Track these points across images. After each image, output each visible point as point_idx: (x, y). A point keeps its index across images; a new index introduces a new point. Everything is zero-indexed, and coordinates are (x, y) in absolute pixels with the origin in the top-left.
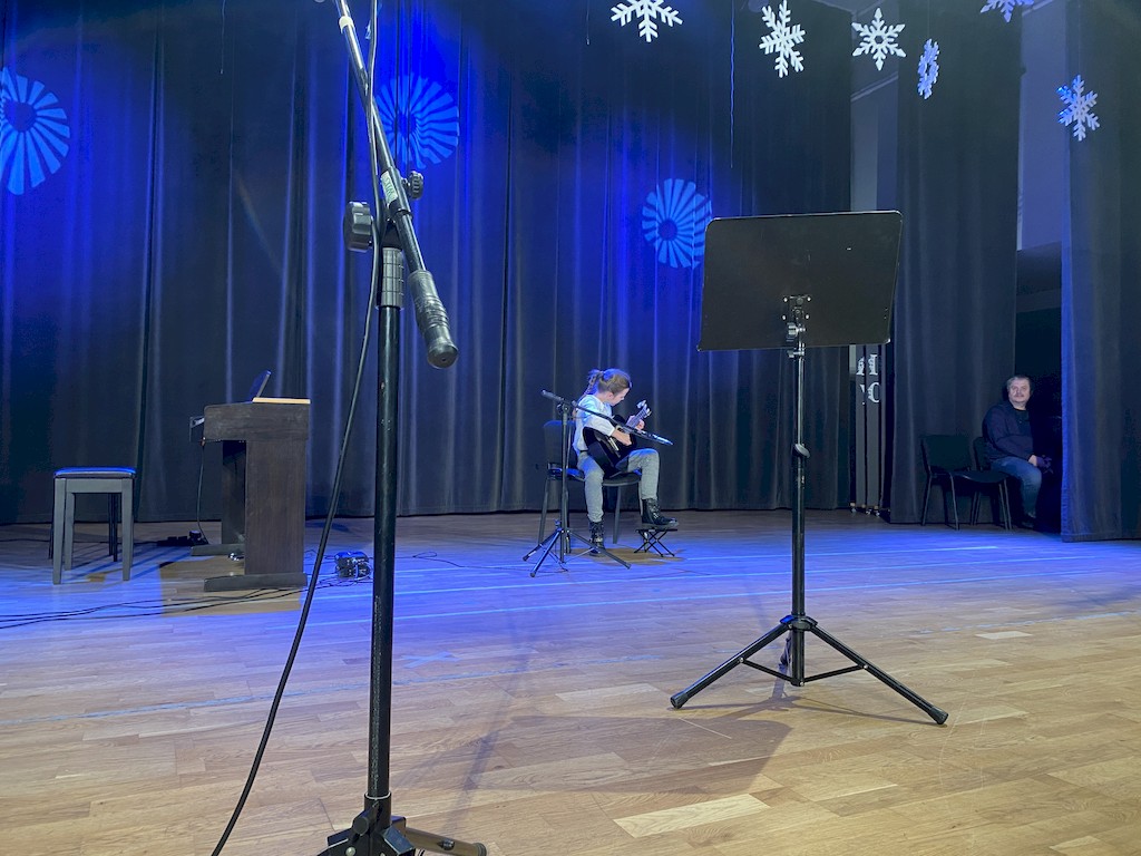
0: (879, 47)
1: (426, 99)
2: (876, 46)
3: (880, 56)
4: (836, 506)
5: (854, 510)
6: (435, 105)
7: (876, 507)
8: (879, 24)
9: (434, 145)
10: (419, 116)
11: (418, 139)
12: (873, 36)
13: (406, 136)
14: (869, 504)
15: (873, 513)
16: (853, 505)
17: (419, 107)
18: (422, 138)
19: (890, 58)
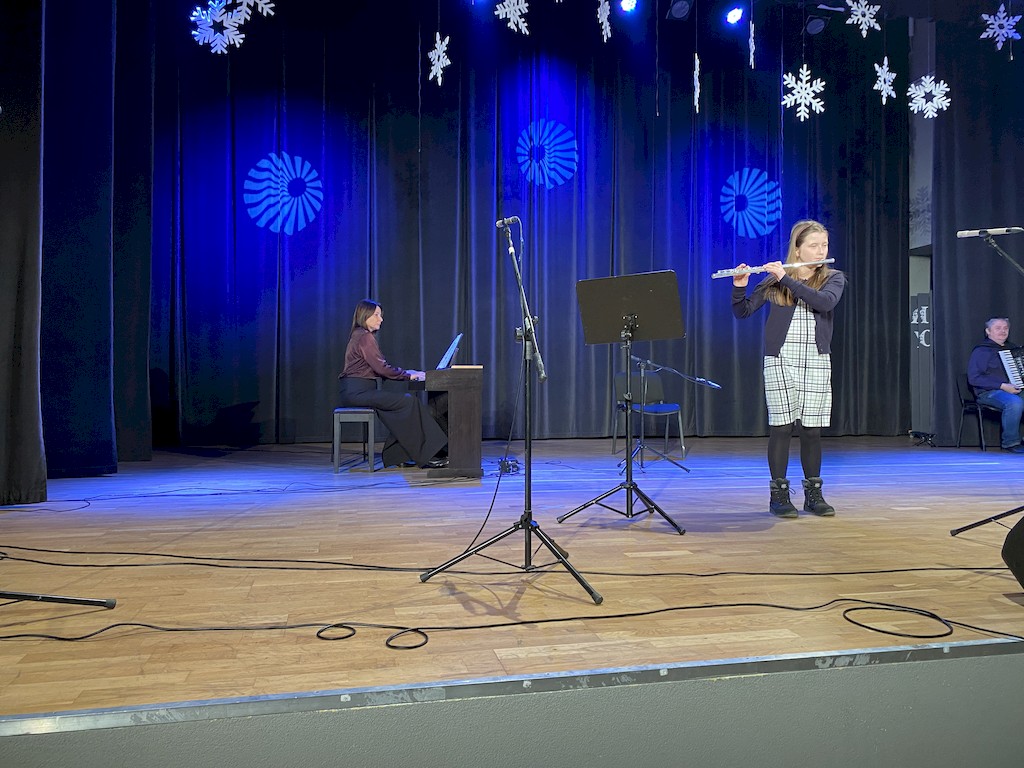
1: (552, 136)
3: (884, 94)
4: (897, 432)
5: (911, 436)
6: (558, 140)
9: (558, 168)
10: (546, 147)
11: (546, 162)
13: (538, 162)
17: (547, 142)
18: (550, 163)
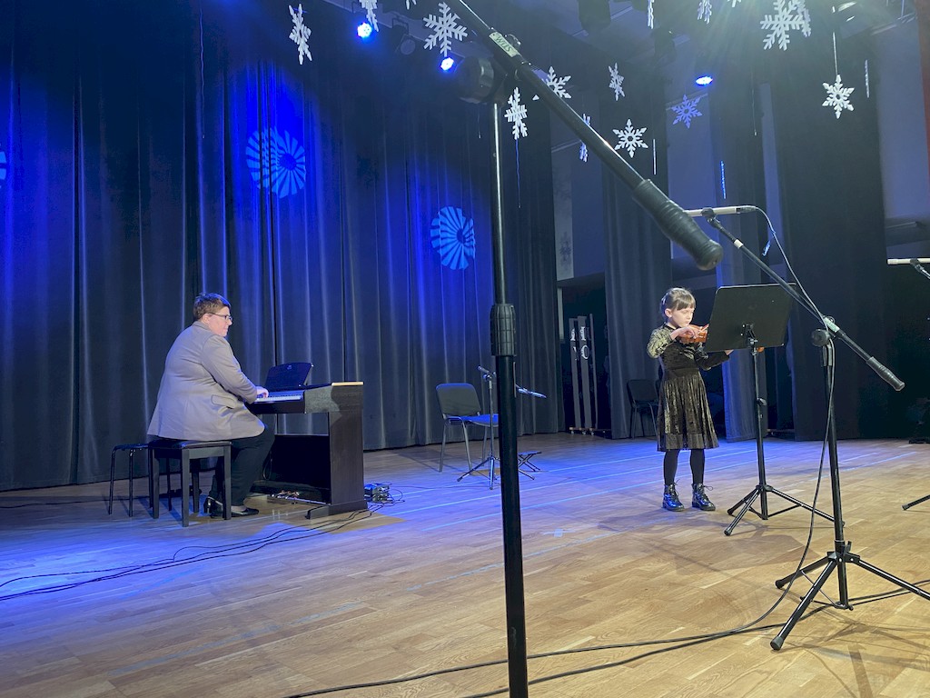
0: (631, 143)
2: (629, 143)
3: (631, 149)
4: (557, 430)
5: (571, 432)
7: (591, 429)
8: (630, 129)
12: (626, 137)
14: (586, 427)
15: (588, 433)
16: (571, 428)
19: (638, 149)
